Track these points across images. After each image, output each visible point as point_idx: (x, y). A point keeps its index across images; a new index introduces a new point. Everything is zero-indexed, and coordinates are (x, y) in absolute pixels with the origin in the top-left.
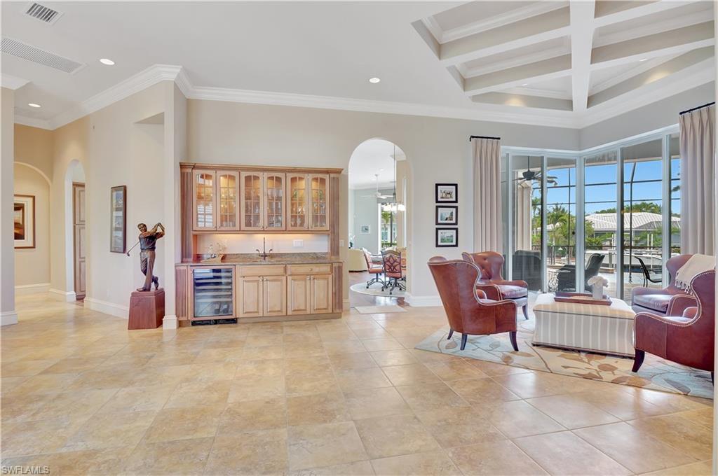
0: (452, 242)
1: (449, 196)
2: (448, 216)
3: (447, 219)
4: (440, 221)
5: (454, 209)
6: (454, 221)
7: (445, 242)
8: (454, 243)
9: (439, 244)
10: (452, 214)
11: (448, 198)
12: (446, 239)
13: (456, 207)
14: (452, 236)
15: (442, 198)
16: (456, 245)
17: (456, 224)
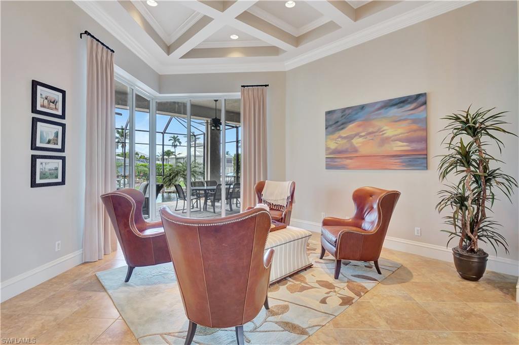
0: (57, 177)
1: (52, 105)
2: (52, 137)
3: (49, 142)
4: (38, 144)
5: (60, 128)
6: (59, 146)
7: (46, 178)
8: (60, 180)
9: (38, 181)
10: (57, 134)
11: (52, 109)
12: (48, 174)
13: (63, 126)
14: (57, 169)
15: (43, 106)
16: (63, 183)
17: (62, 150)
